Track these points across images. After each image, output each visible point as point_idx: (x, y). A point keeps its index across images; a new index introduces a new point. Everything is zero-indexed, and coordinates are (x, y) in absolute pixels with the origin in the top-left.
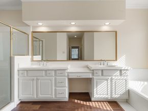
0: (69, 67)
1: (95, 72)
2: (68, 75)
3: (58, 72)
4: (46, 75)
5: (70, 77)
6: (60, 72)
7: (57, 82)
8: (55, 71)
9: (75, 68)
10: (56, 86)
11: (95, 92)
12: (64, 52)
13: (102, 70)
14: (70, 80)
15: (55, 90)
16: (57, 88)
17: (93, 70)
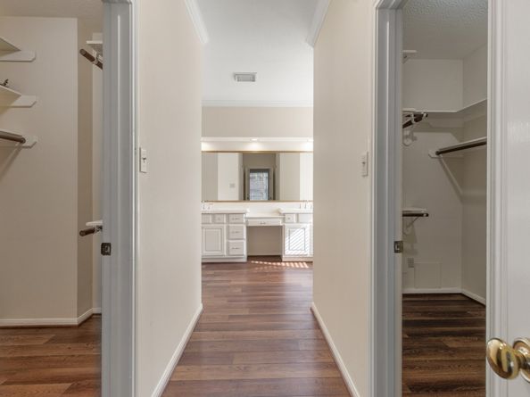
0: (248, 210)
1: (286, 216)
2: (247, 222)
3: (231, 217)
4: (214, 222)
5: (250, 225)
6: (234, 216)
7: (231, 231)
8: (228, 214)
9: (259, 211)
10: (228, 238)
11: (287, 245)
12: (232, 186)
13: (298, 214)
14: (250, 229)
15: (228, 244)
16: (231, 241)
17: (284, 214)
